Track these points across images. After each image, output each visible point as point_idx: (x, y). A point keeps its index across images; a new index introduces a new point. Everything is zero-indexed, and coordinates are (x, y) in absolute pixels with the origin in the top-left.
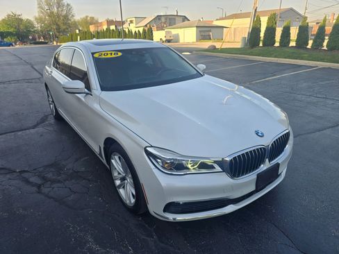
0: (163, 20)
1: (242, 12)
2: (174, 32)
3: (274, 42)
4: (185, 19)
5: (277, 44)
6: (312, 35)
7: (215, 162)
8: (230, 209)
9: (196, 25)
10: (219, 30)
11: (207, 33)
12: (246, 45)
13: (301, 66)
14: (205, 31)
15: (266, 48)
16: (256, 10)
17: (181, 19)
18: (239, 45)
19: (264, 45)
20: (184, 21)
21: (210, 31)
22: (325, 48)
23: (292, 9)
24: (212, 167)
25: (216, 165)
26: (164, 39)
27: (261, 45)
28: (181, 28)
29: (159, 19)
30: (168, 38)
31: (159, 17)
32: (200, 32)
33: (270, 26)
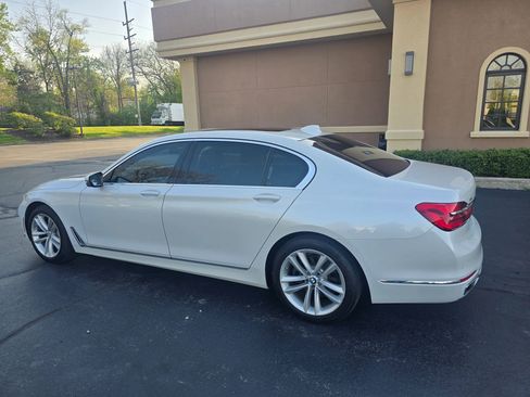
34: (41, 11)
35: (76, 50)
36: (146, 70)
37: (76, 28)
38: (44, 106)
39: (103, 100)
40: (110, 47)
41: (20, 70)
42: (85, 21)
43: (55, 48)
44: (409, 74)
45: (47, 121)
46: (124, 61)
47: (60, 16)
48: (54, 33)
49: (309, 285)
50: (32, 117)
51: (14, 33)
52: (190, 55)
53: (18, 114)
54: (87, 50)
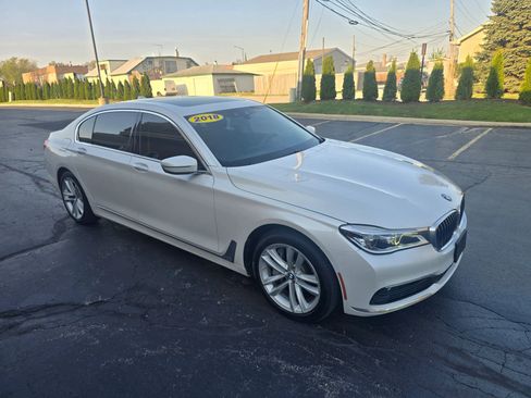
0: (156, 64)
1: (273, 53)
2: (178, 81)
3: (335, 94)
4: (190, 62)
5: (339, 96)
6: (381, 83)
7: (419, 233)
8: (434, 289)
9: (212, 71)
10: (248, 78)
11: (229, 84)
12: (296, 98)
13: (378, 123)
14: (226, 81)
15: (327, 102)
16: (304, 52)
17: (185, 63)
18: (287, 100)
19: (322, 97)
20: (189, 66)
21: (233, 80)
22: (399, 99)
23: (337, 50)
24: (416, 240)
25: (419, 237)
26: (164, 93)
27: (318, 98)
28: (189, 75)
29: (151, 63)
30: (170, 91)
31: (149, 60)
32: (219, 81)
33: (328, 73)
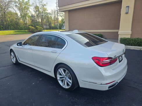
34: (37, 1)
35: (45, 11)
36: (61, 15)
37: (45, 5)
38: (37, 25)
39: (50, 23)
40: (53, 9)
41: (33, 16)
42: (47, 3)
43: (40, 10)
44: (127, 13)
45: (37, 28)
46: (56, 13)
47: (41, 2)
48: (40, 6)
49: (64, 79)
50: (33, 28)
51: (31, 7)
52: (67, 10)
53: (30, 27)
54: (48, 10)
